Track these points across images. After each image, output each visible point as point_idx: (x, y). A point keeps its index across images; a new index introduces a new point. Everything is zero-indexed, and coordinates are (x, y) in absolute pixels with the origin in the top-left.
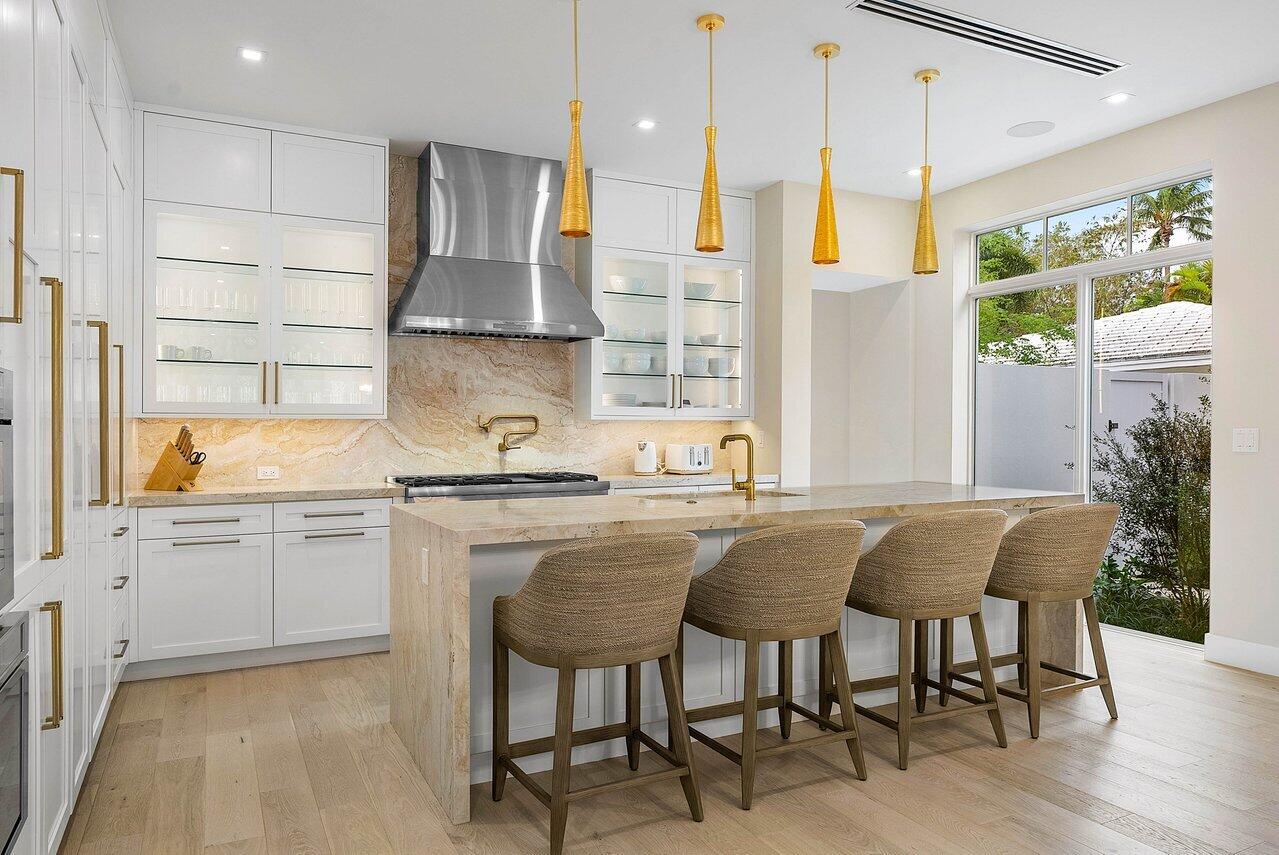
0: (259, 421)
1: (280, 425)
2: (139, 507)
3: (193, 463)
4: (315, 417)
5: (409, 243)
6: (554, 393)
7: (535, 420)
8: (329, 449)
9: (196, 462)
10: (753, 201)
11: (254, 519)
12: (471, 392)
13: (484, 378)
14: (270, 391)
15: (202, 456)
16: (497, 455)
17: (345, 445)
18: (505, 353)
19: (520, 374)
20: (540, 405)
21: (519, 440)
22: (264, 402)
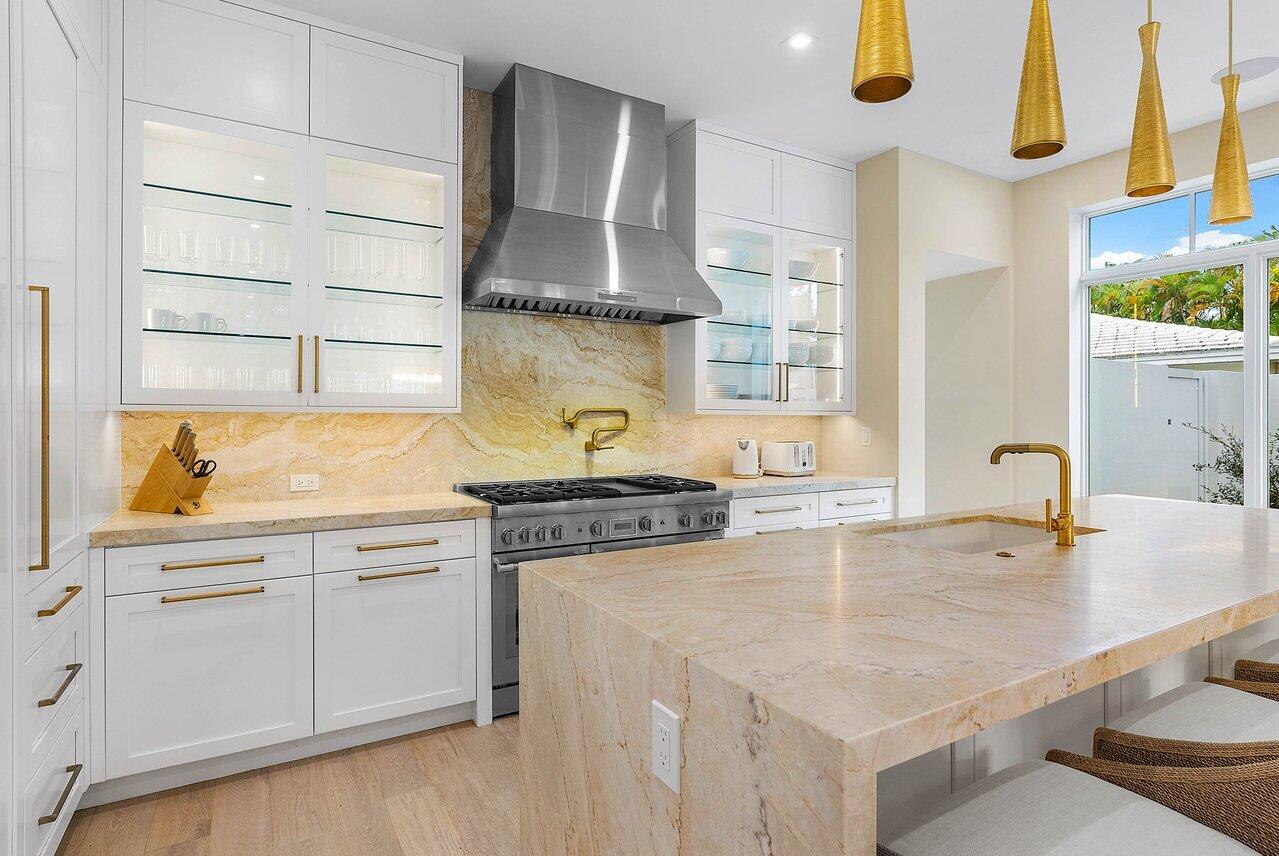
0: (292, 415)
1: (320, 420)
2: (105, 548)
3: (196, 476)
4: (366, 410)
5: (482, 196)
6: (645, 383)
7: (625, 414)
8: (383, 451)
9: (202, 474)
10: (854, 174)
11: (285, 557)
12: (554, 380)
13: (568, 364)
14: (307, 377)
15: (211, 466)
16: (583, 455)
17: (404, 445)
18: (592, 334)
19: (609, 360)
20: (630, 397)
21: (608, 438)
22: (300, 391)
